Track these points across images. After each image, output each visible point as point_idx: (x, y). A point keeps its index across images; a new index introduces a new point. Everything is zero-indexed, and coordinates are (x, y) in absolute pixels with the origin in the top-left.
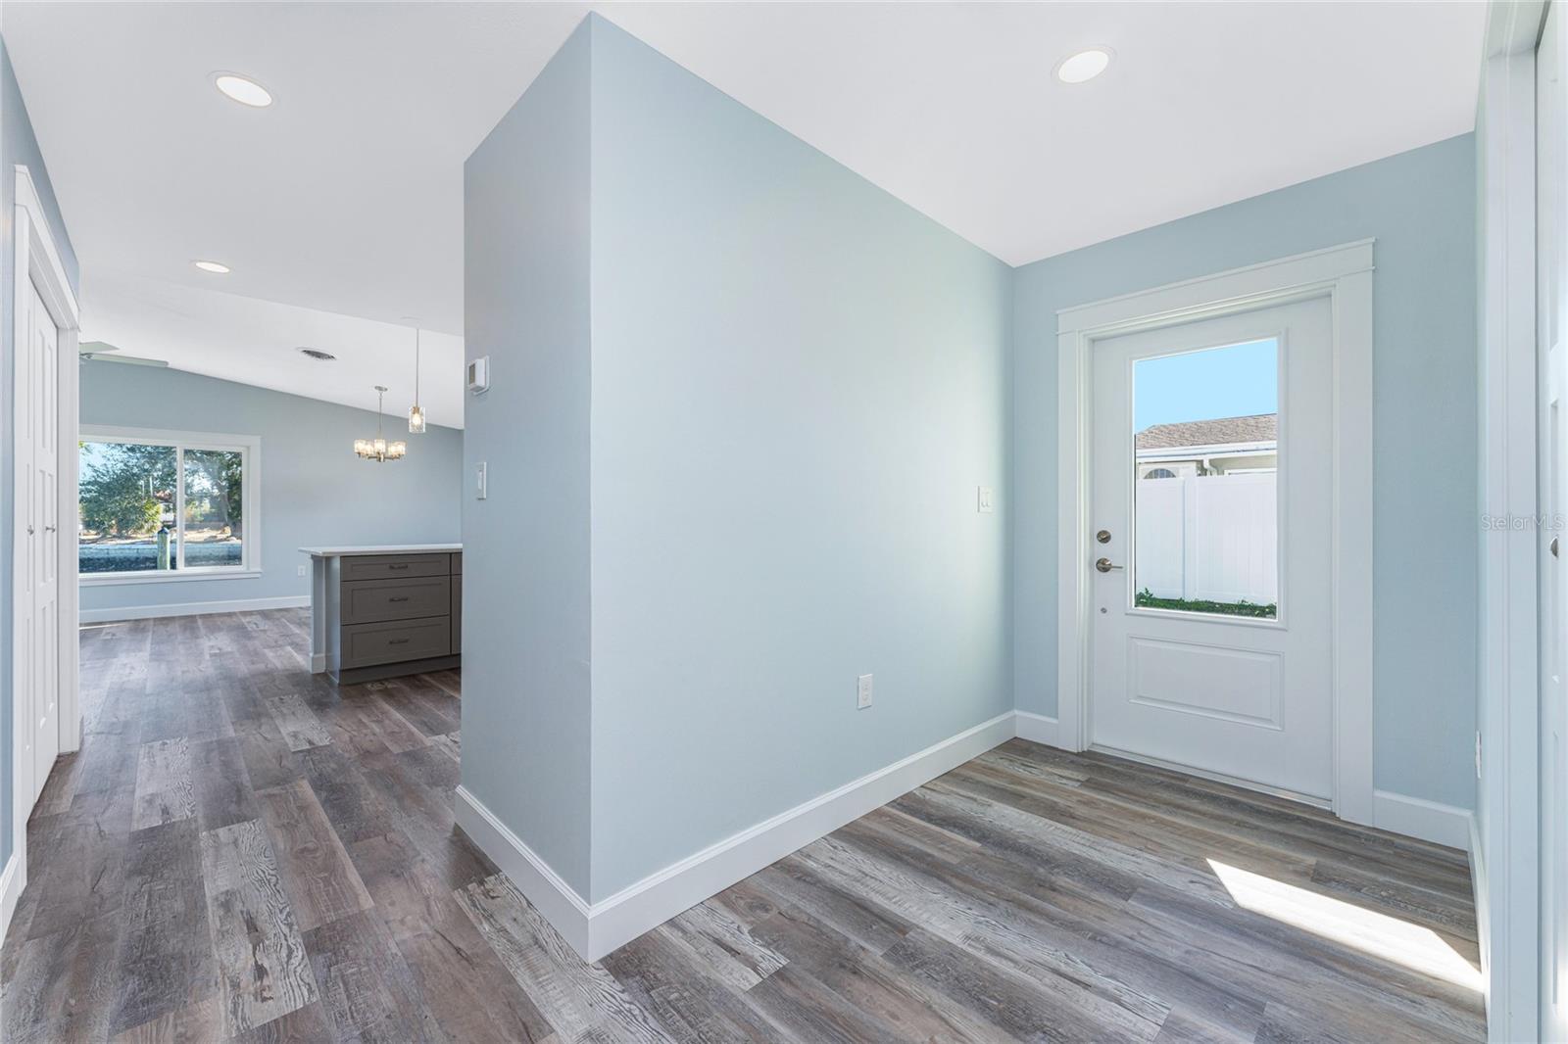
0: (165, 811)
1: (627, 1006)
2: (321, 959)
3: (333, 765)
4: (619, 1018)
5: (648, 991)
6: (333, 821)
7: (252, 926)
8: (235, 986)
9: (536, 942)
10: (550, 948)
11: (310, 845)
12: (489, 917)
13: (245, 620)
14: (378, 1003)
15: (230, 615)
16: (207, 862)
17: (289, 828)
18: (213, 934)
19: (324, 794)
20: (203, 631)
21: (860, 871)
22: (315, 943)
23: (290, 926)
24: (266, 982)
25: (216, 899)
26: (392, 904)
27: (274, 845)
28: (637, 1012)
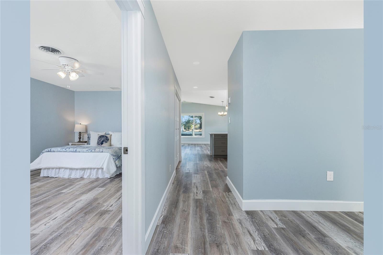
0: (189, 171)
1: (247, 219)
2: (204, 194)
3: (210, 170)
4: (245, 220)
5: (252, 218)
6: (209, 177)
7: (197, 187)
8: (194, 193)
9: (235, 204)
10: (237, 206)
11: (205, 180)
12: (228, 198)
13: (202, 145)
14: (210, 202)
15: (200, 144)
16: (193, 178)
17: (203, 177)
18: (193, 187)
19: (208, 174)
20: (196, 147)
21: (319, 221)
22: (204, 192)
23: (201, 189)
24: (197, 194)
25: (193, 183)
26: (214, 191)
27: (201, 179)
28: (249, 220)
